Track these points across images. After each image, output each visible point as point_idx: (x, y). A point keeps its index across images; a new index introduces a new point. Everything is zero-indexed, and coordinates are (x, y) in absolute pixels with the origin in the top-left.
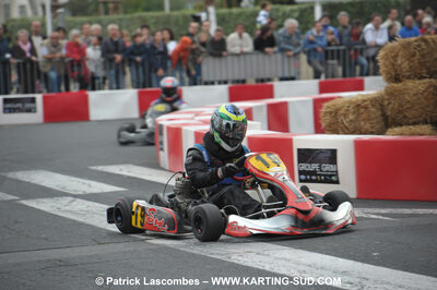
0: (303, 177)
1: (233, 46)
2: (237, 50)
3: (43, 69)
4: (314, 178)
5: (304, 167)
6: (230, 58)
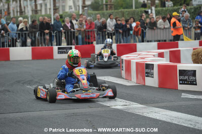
0: (181, 82)
1: (160, 25)
2: (162, 27)
3: (76, 35)
4: (186, 82)
5: (182, 77)
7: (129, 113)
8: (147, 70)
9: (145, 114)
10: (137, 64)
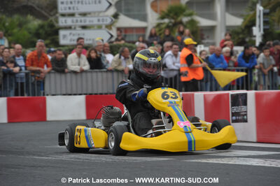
6: (69, 75)
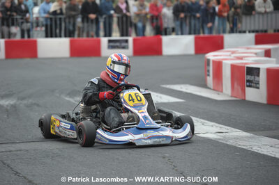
7: (228, 146)
8: (249, 77)
9: (255, 149)
10: (233, 67)
